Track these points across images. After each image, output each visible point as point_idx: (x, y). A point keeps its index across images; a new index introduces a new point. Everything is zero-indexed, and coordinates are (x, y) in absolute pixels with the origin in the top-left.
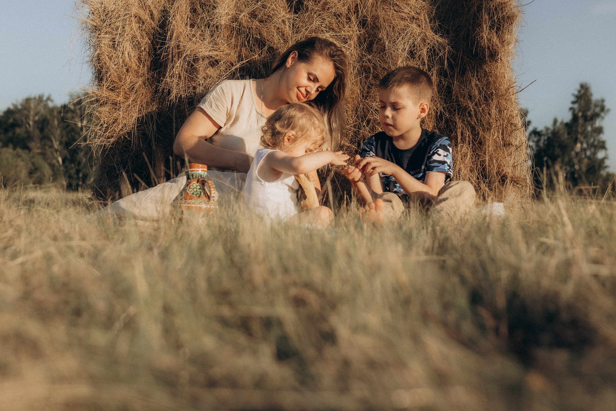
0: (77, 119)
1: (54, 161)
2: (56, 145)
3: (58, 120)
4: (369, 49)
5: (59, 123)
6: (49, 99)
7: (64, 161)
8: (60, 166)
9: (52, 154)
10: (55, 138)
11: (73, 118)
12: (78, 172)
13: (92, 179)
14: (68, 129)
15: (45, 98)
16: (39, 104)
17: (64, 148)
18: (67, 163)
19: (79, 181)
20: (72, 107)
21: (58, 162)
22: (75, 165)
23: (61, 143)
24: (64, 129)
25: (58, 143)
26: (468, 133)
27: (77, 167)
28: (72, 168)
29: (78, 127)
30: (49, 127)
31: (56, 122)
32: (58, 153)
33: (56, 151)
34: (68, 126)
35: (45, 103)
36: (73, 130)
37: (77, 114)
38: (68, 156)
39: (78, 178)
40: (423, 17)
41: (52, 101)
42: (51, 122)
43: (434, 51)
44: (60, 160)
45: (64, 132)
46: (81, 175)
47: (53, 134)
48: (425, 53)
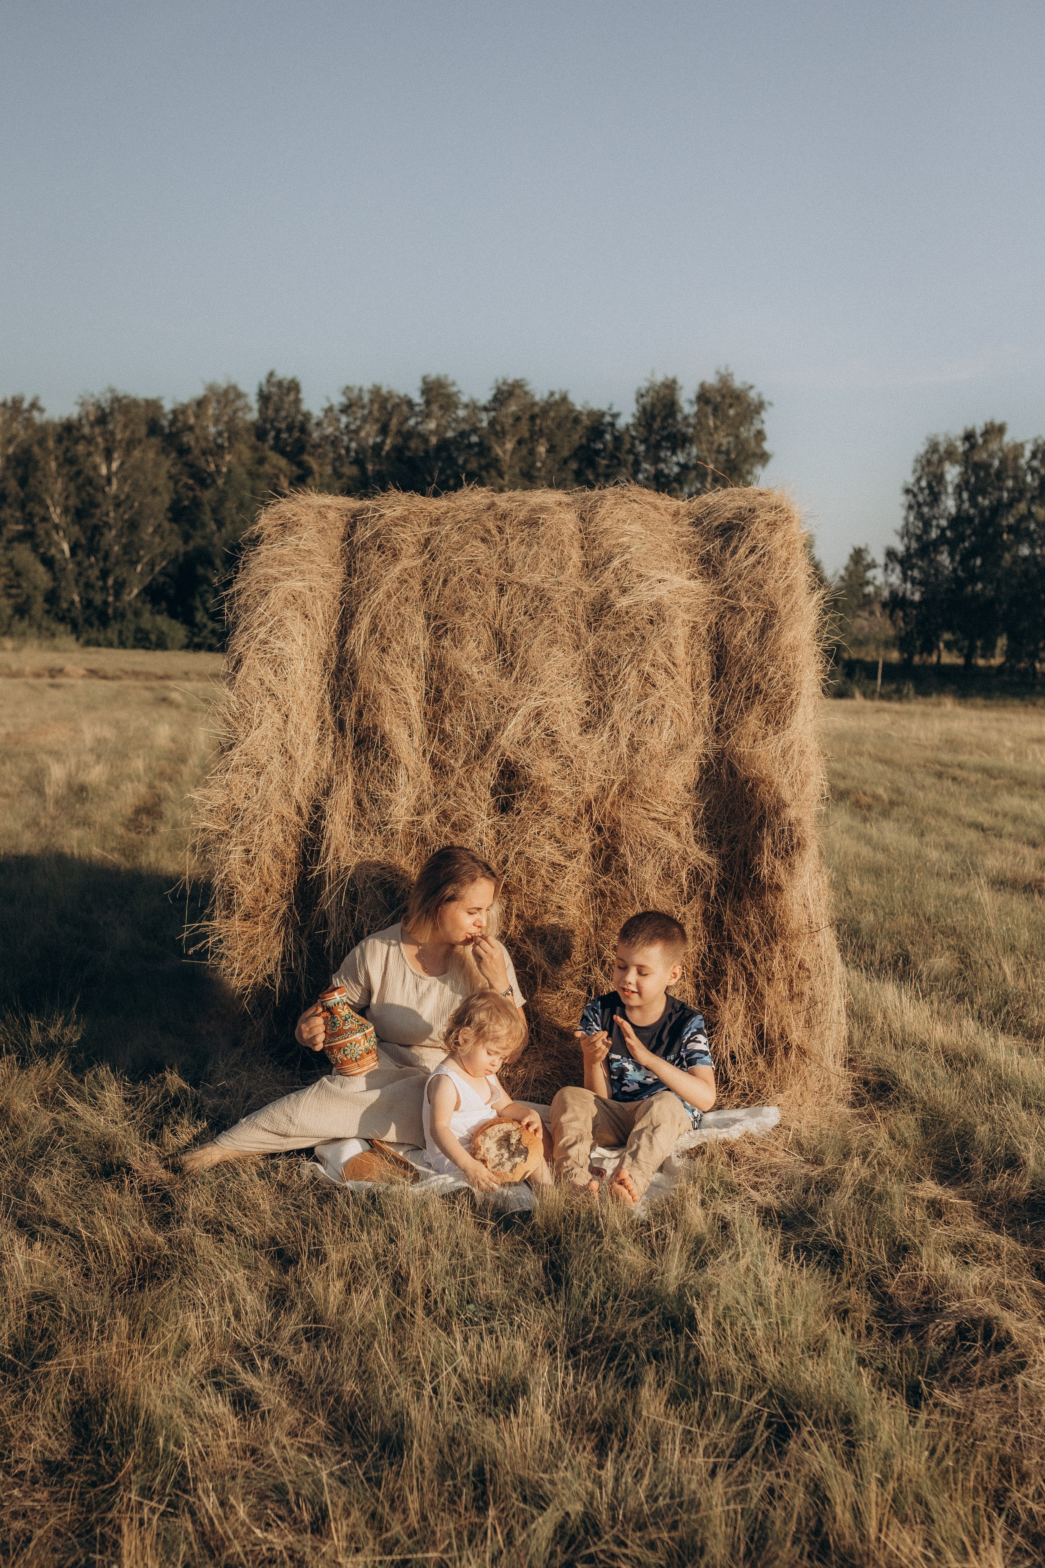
0: (98, 459)
1: (53, 551)
2: (56, 514)
3: (57, 458)
4: (606, 869)
5: (59, 466)
6: (34, 406)
7: (73, 550)
8: (66, 559)
9: (48, 534)
10: (52, 498)
11: (89, 454)
12: (104, 574)
13: (135, 591)
14: (80, 480)
15: (26, 405)
16: (13, 419)
17: (73, 523)
18: (80, 555)
19: (108, 595)
20: (86, 430)
21: (63, 552)
22: (97, 560)
23: (66, 511)
24: (71, 479)
25: (58, 511)
26: (742, 983)
27: (101, 564)
28: (91, 566)
29: (100, 476)
30: (39, 474)
31: (53, 465)
32: (61, 534)
33: (56, 527)
34: (79, 473)
35: (26, 415)
36: (90, 482)
37: (97, 444)
38: (83, 541)
39: (104, 589)
40: (685, 820)
41: (41, 410)
42: (42, 464)
43: (698, 873)
44: (66, 547)
45: (72, 487)
46: (110, 582)
47: (47, 490)
48: (684, 875)
